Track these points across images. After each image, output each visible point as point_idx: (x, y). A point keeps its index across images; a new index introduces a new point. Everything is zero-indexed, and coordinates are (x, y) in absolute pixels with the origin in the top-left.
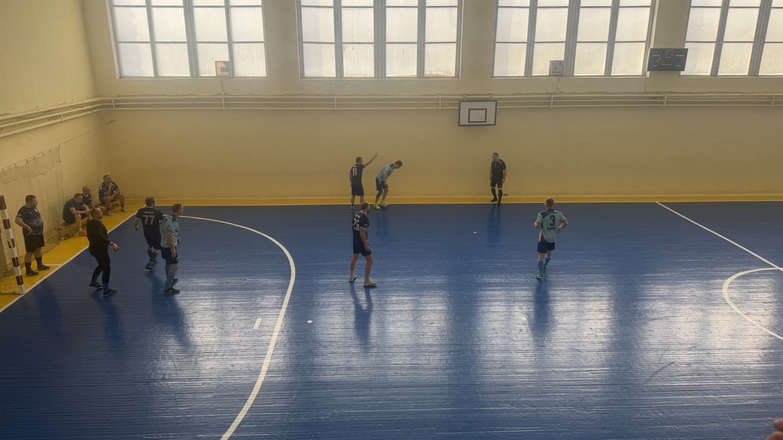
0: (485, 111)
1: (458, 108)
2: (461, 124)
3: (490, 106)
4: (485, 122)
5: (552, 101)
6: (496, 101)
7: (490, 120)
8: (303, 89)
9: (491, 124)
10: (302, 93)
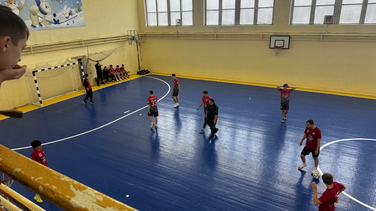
0: (283, 41)
1: (270, 39)
2: (271, 47)
3: (286, 39)
4: (283, 47)
5: (321, 37)
6: (289, 37)
7: (286, 46)
8: (205, 30)
9: (286, 48)
10: (204, 32)
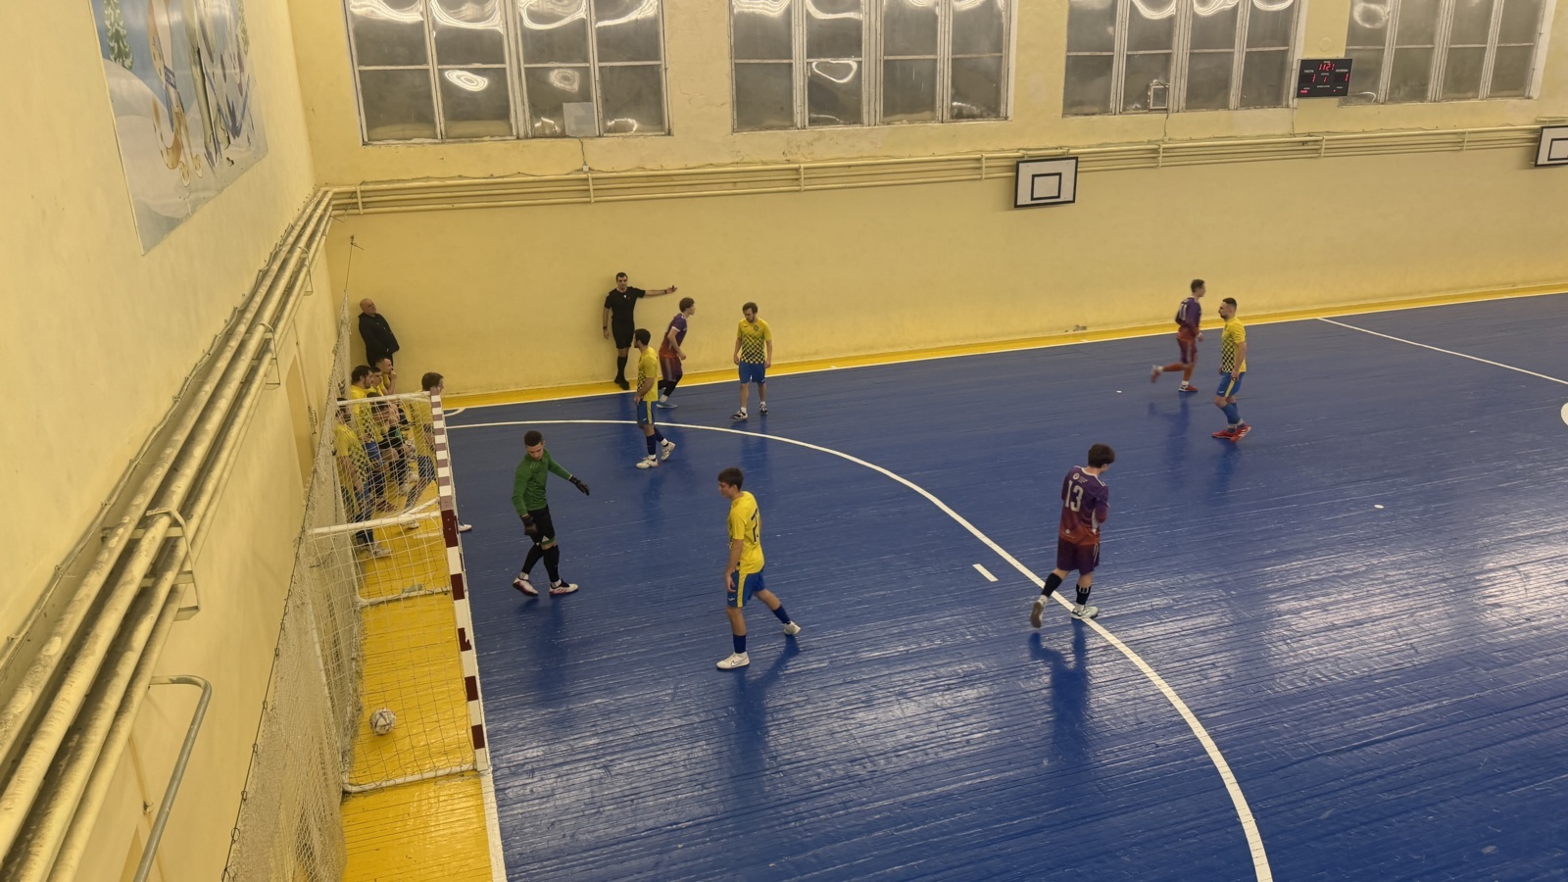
0: (1058, 177)
1: (1013, 174)
2: (1019, 203)
3: (1066, 168)
4: (1059, 197)
5: (1161, 155)
6: (1076, 158)
7: (1066, 195)
8: (739, 152)
9: (1067, 199)
10: (737, 160)
